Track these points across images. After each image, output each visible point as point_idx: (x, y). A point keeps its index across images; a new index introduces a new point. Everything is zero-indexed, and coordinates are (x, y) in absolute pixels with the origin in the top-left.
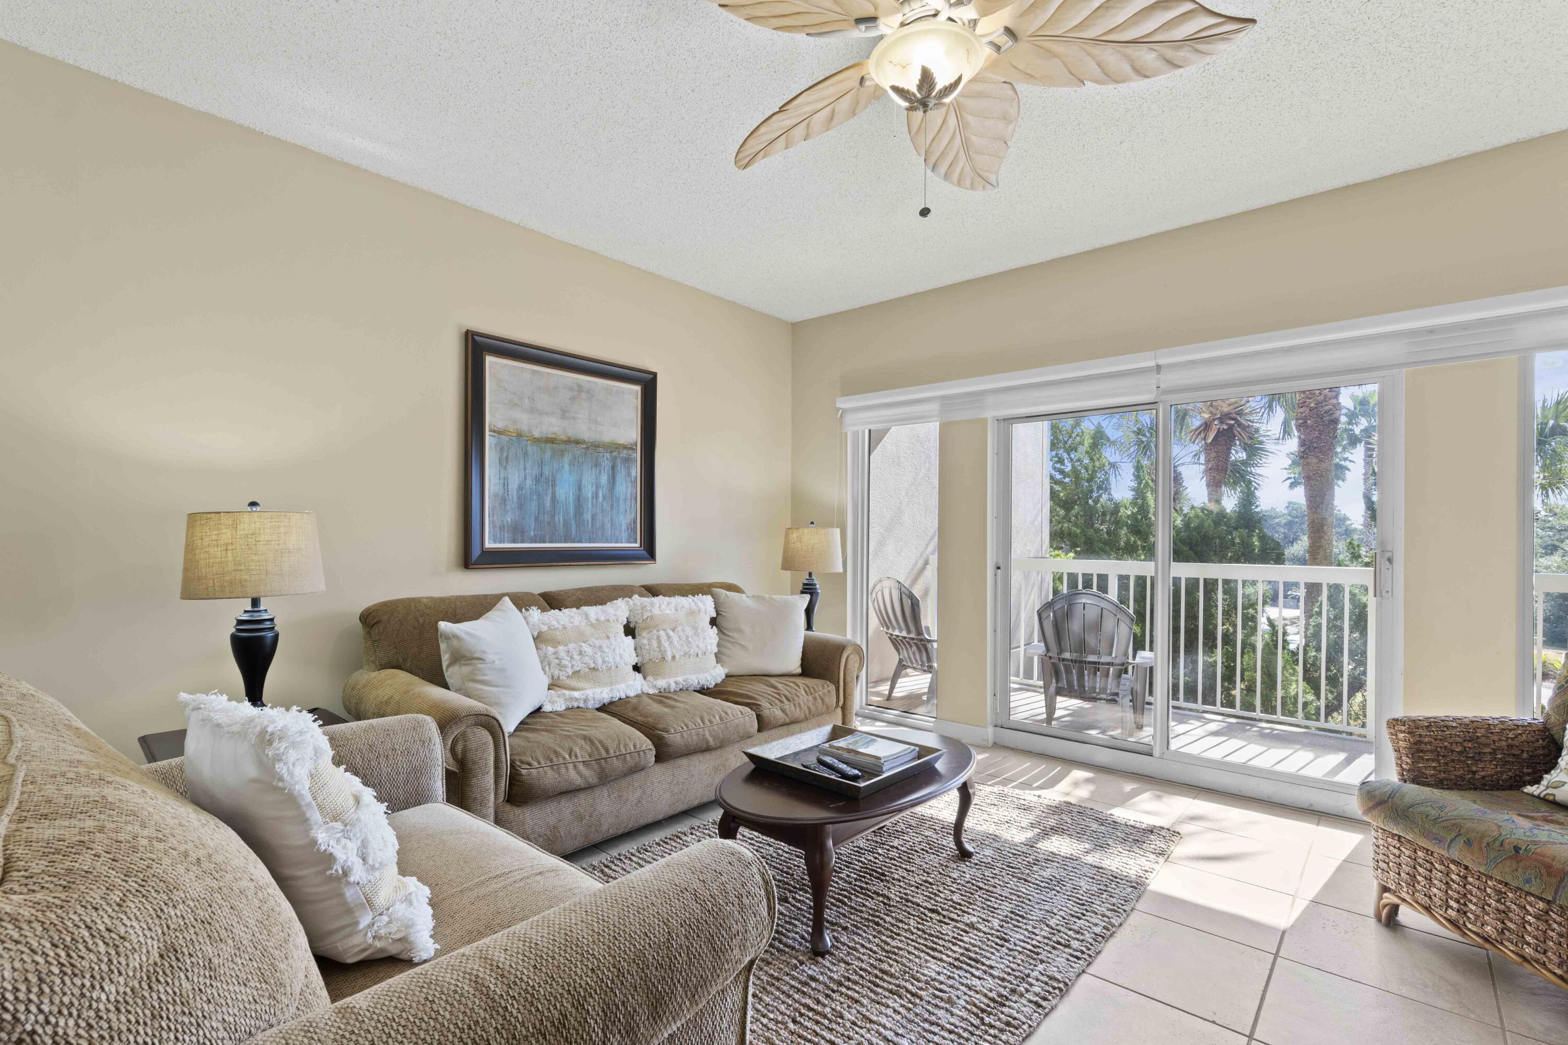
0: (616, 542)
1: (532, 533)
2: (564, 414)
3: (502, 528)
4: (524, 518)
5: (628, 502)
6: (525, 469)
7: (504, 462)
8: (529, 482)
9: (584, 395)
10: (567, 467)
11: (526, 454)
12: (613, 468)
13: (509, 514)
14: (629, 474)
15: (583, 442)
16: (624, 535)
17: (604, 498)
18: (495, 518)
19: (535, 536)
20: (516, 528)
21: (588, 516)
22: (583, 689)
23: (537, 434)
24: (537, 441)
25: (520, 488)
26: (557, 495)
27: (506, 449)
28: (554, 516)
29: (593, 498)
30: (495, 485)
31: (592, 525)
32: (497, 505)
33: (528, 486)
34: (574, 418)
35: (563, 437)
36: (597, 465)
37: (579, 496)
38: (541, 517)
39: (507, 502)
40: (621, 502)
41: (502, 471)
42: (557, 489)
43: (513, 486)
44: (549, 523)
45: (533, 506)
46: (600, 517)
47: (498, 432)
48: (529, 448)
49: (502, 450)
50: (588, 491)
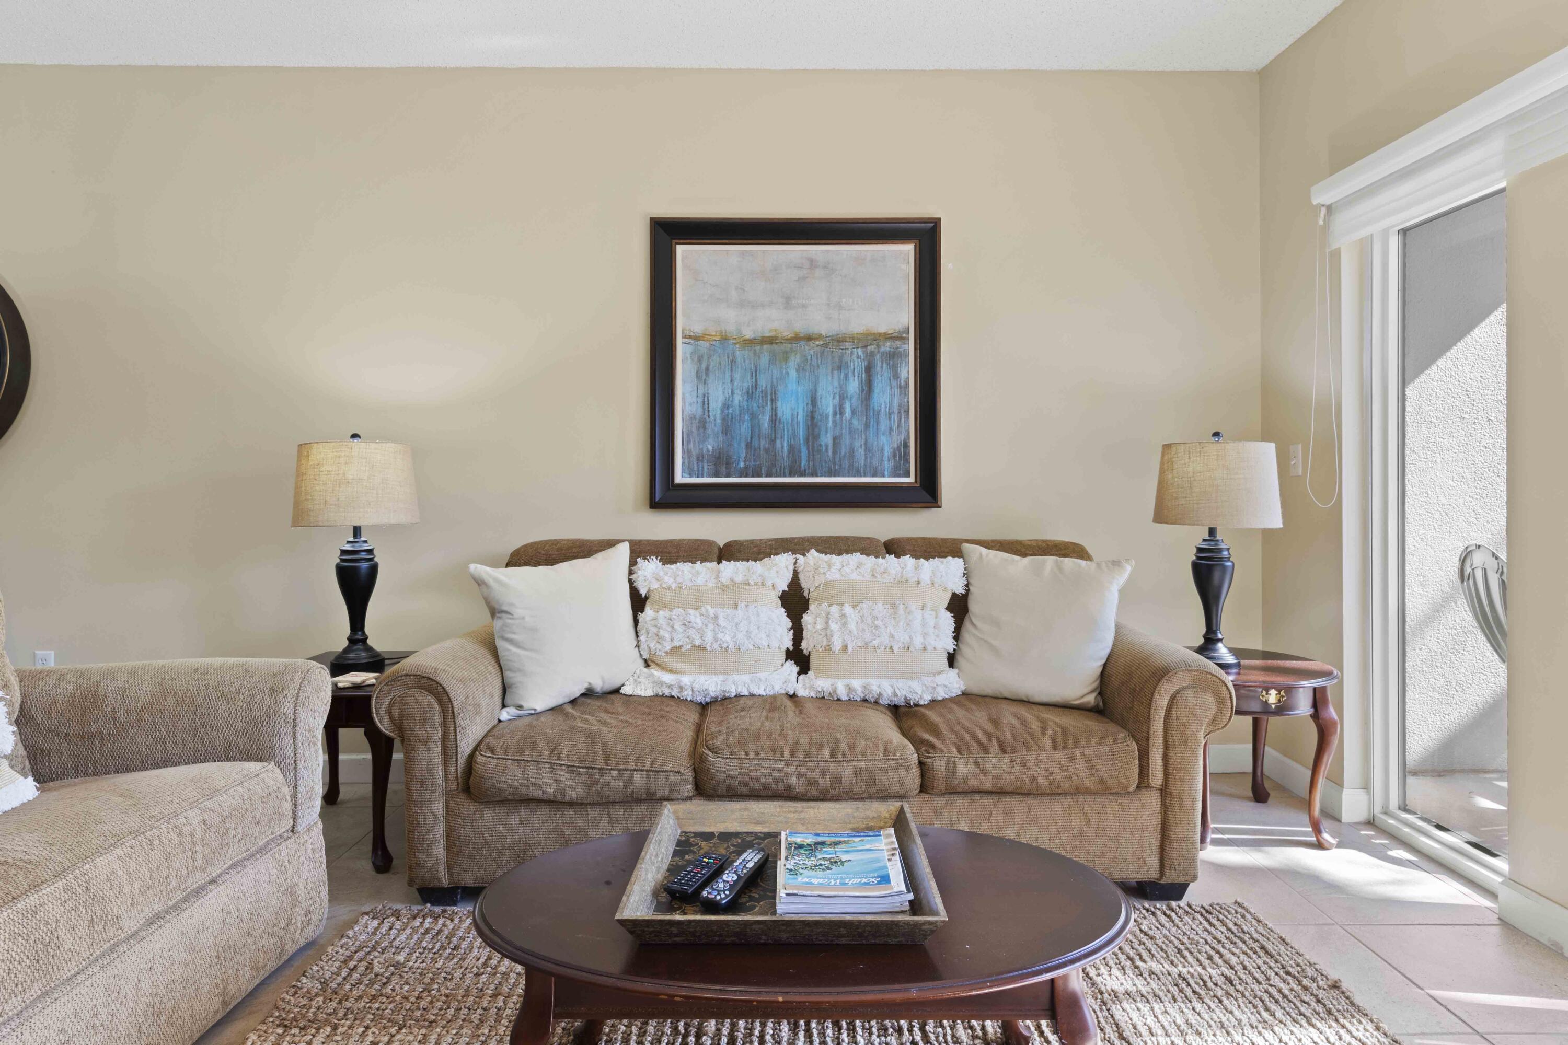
0: (874, 475)
1: (742, 465)
2: (788, 302)
3: (700, 458)
4: (730, 445)
5: (895, 417)
6: (732, 381)
7: (702, 375)
8: (738, 398)
9: (819, 272)
10: (793, 373)
11: (733, 362)
12: (869, 369)
13: (711, 440)
14: (896, 376)
15: (819, 337)
16: (888, 465)
17: (853, 412)
18: (691, 446)
19: (746, 468)
20: (719, 458)
21: (826, 439)
22: (680, 673)
23: (748, 334)
24: (749, 343)
25: (726, 406)
26: (780, 414)
27: (705, 357)
28: (773, 441)
29: (835, 414)
30: (691, 404)
31: (835, 452)
32: (694, 430)
33: (736, 402)
34: (804, 306)
35: (788, 334)
36: (841, 366)
37: (812, 412)
38: (755, 443)
39: (707, 425)
40: (883, 417)
41: (701, 387)
42: (779, 404)
43: (716, 406)
44: (767, 451)
45: (744, 429)
46: (846, 440)
47: (694, 338)
48: (738, 353)
49: (700, 360)
50: (828, 405)
